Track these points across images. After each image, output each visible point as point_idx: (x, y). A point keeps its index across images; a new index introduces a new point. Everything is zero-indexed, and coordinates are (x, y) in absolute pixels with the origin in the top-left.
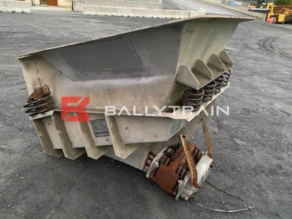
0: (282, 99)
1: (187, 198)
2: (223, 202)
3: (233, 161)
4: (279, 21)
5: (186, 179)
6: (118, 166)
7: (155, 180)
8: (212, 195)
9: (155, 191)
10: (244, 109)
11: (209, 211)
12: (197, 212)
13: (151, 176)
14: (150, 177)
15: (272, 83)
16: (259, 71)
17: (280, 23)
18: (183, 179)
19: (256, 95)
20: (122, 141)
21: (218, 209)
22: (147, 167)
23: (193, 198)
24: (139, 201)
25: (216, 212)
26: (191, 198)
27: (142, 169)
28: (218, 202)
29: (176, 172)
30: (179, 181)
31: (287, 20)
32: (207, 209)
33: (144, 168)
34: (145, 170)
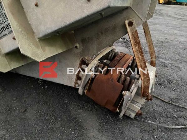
0: (182, 35)
1: (133, 115)
2: (176, 116)
3: (167, 76)
4: (160, 3)
5: (134, 89)
6: (46, 87)
7: (90, 95)
8: (160, 109)
9: (91, 110)
10: (158, 41)
11: (163, 129)
12: (149, 131)
13: (86, 92)
14: (84, 93)
15: (170, 28)
16: (158, 23)
17: (161, 4)
18: (128, 90)
19: (162, 34)
20: (34, 33)
21: (173, 125)
22: (79, 82)
23: (141, 114)
24: (71, 125)
25: (172, 129)
26: (139, 115)
27: (73, 86)
28: (169, 116)
29: (118, 81)
30: (124, 92)
31: (165, 2)
32: (161, 127)
33: (76, 83)
34: (77, 85)
